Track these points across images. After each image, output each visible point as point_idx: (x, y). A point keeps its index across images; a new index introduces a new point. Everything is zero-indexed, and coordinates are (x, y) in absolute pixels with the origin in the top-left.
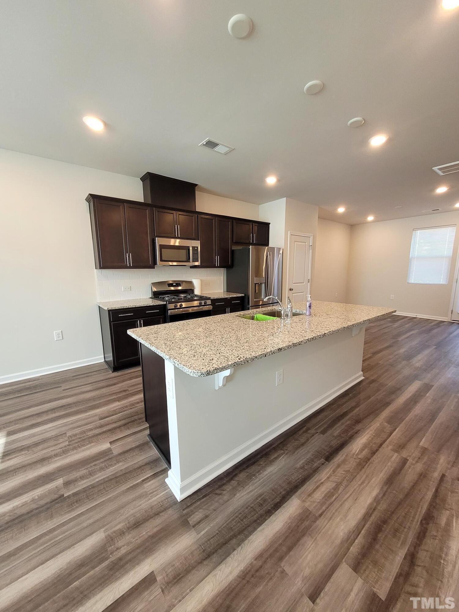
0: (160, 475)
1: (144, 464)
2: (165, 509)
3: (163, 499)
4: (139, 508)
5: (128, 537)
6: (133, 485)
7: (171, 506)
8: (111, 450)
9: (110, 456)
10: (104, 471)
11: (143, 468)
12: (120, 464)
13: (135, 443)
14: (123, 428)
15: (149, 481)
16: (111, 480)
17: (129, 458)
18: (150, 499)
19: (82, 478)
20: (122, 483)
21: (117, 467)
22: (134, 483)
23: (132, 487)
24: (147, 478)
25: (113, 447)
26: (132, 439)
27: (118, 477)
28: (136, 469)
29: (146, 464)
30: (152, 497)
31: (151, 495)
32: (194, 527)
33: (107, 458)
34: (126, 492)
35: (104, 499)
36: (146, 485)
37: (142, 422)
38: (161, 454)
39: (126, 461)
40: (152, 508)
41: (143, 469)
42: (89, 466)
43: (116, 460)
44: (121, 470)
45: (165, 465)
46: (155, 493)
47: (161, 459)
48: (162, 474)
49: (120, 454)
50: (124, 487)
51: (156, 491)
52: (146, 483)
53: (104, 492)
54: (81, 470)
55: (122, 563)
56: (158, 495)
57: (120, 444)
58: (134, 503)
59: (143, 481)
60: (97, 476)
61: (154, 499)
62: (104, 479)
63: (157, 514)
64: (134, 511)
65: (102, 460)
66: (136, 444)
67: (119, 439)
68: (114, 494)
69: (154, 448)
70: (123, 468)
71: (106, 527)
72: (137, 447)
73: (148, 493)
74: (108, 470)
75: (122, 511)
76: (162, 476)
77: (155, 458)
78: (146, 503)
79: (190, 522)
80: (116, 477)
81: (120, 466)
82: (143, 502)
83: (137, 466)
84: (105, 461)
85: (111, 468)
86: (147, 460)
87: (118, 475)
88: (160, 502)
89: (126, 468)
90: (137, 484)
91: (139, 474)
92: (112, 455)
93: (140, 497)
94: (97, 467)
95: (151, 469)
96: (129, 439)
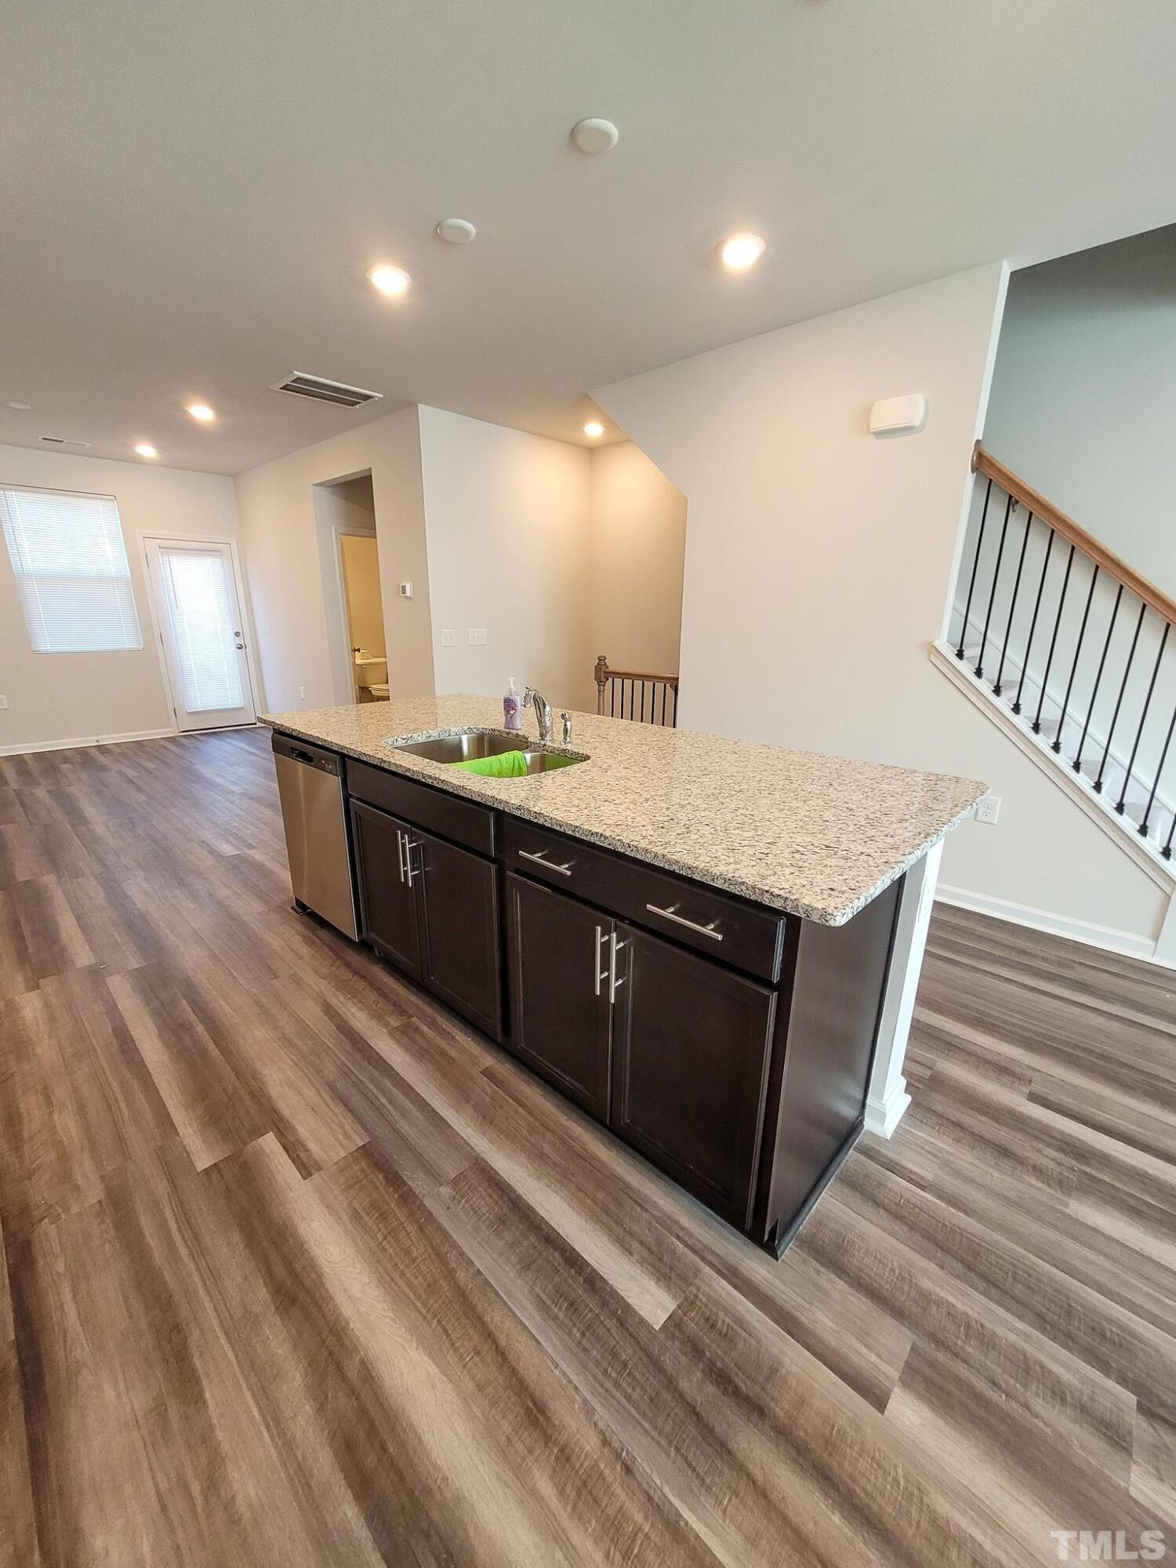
0: (883, 1156)
1: (882, 1211)
2: (941, 1116)
3: (928, 1129)
4: (981, 1165)
5: (1034, 1157)
6: (948, 1204)
7: (929, 1110)
8: (908, 1366)
9: (929, 1348)
10: (982, 1326)
11: (894, 1208)
12: (926, 1284)
13: (828, 1286)
14: (780, 1409)
15: (914, 1173)
16: (983, 1277)
17: (892, 1270)
18: (947, 1152)
19: (1058, 1393)
20: (967, 1238)
21: (942, 1287)
22: (944, 1205)
23: (955, 1206)
24: (910, 1181)
25: (889, 1372)
26: (819, 1315)
27: (962, 1262)
28: (907, 1224)
29: (878, 1204)
30: (941, 1150)
31: (939, 1154)
32: (932, 1069)
33: (942, 1357)
34: (975, 1211)
35: (1031, 1256)
36: (929, 1176)
37: (713, 1326)
38: (827, 1177)
39: (909, 1271)
40: (958, 1141)
41: (897, 1205)
42: (1014, 1405)
43: (925, 1310)
44: (941, 1267)
45: (850, 1157)
46: (928, 1148)
47: (841, 1173)
48: (878, 1152)
49: (899, 1313)
50: (972, 1225)
51: (923, 1149)
52: (922, 1178)
53: (1021, 1273)
54: (1048, 1431)
55: (1064, 1146)
56: (927, 1142)
57: (864, 1350)
58: (978, 1179)
59: (923, 1188)
60: (1012, 1337)
61: (941, 1145)
62: (999, 1303)
63: (959, 1126)
64: (990, 1170)
65: (963, 1371)
66: (830, 1281)
67: (844, 1377)
68: (1003, 1240)
69: (817, 1210)
70: (931, 1266)
71: (1060, 1207)
72: (838, 1268)
73: (938, 1162)
74: (969, 1311)
75: (1012, 1195)
76: (884, 1151)
77: (845, 1190)
78: (959, 1154)
79: (929, 1074)
80: (969, 1268)
81: (934, 1282)
82: (962, 1163)
83: (898, 1227)
84: (956, 1355)
85: (959, 1305)
86: (868, 1209)
87: (960, 1266)
88: (938, 1131)
89: (925, 1254)
90: (939, 1197)
91: (916, 1206)
92: (920, 1344)
93: (958, 1174)
94: (994, 1367)
95: (881, 1184)
96: (822, 1322)
